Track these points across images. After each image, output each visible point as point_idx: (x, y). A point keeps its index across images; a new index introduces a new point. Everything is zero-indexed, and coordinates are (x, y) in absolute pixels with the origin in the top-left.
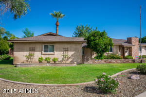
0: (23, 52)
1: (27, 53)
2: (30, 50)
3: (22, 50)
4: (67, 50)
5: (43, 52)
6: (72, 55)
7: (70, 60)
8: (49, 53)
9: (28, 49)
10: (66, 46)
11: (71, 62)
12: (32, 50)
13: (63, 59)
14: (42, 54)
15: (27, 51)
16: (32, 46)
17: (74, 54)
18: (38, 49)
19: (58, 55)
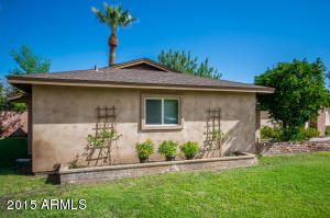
0: (70, 126)
1: (86, 129)
2: (99, 118)
3: (69, 117)
4: (215, 115)
5: (144, 121)
6: (231, 132)
7: (225, 147)
8: (163, 126)
9: (92, 113)
10: (215, 103)
11: (227, 154)
12: (107, 117)
13: (207, 142)
14: (140, 129)
15: (87, 120)
16: (104, 101)
17: (237, 126)
18: (127, 113)
19: (192, 131)
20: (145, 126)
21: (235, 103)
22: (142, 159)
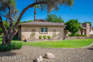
0: (27, 32)
1: (30, 33)
2: (32, 31)
3: (27, 31)
4: (55, 31)
5: (40, 32)
6: (58, 34)
7: (57, 37)
8: (44, 33)
9: (31, 30)
10: (55, 28)
11: (58, 38)
12: (34, 31)
13: (53, 36)
14: (40, 33)
15: (30, 31)
16: (33, 28)
18: (37, 30)
19: (50, 34)
20: (41, 33)
21: (59, 28)
22: (40, 39)
